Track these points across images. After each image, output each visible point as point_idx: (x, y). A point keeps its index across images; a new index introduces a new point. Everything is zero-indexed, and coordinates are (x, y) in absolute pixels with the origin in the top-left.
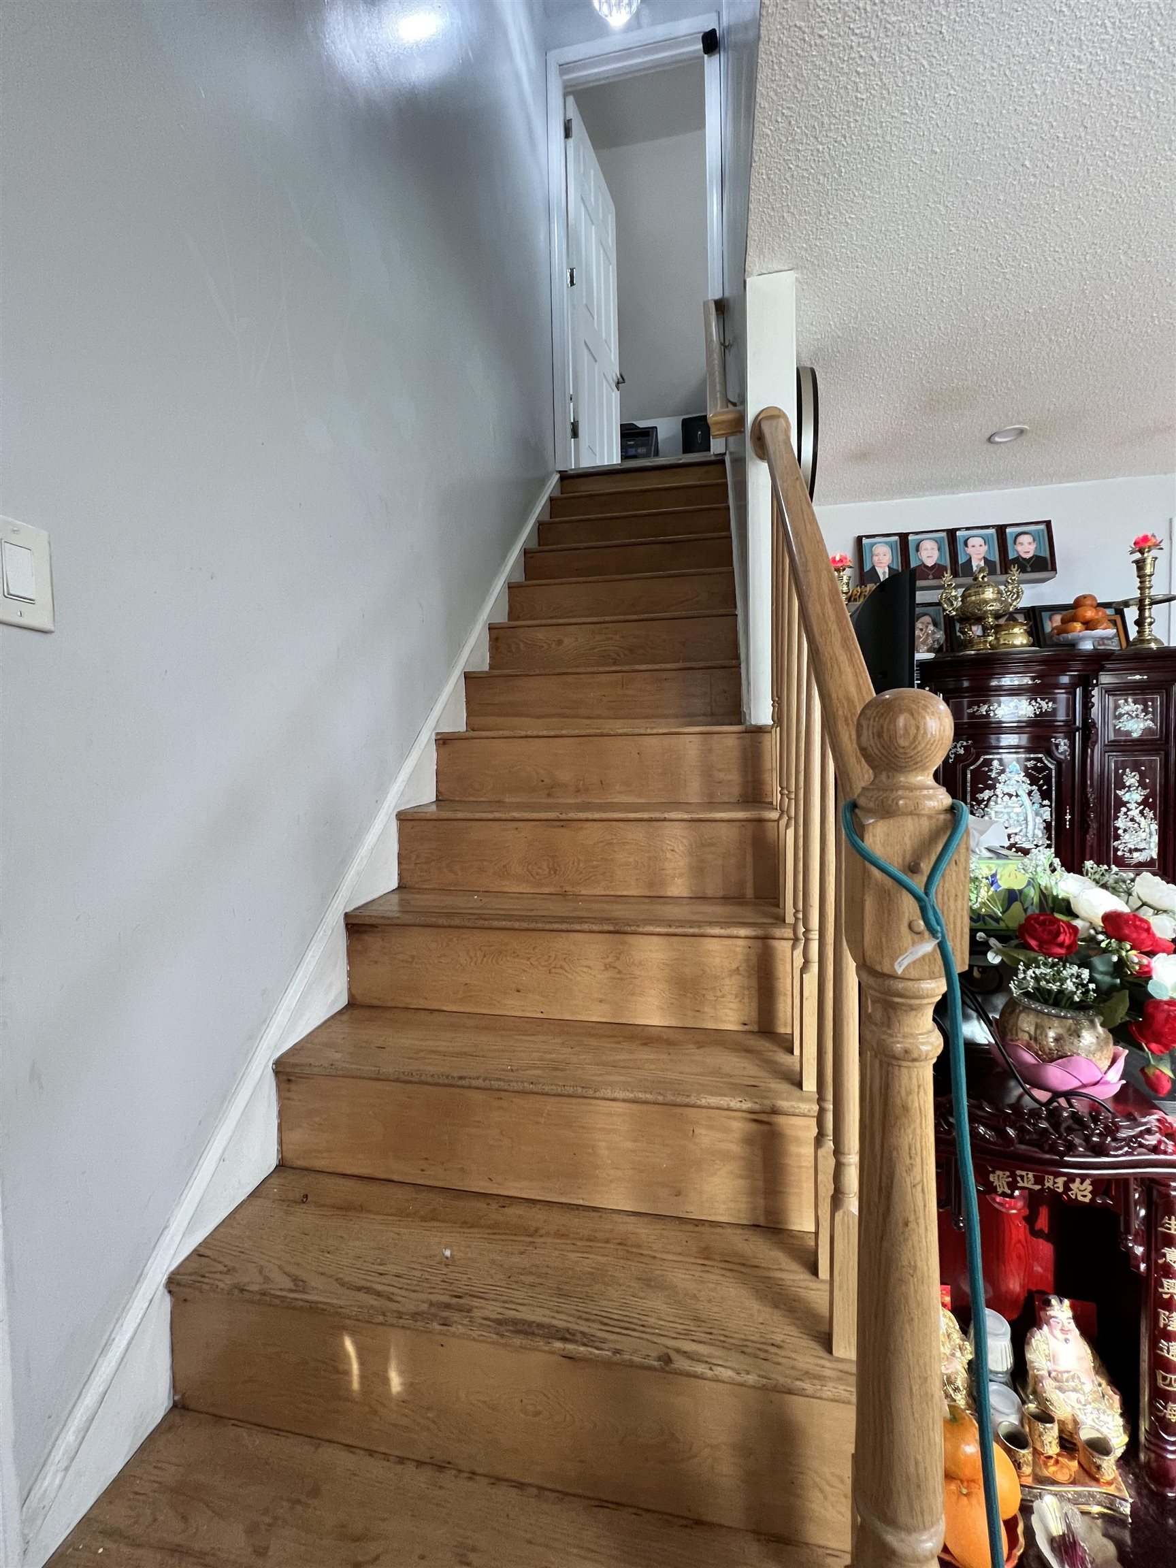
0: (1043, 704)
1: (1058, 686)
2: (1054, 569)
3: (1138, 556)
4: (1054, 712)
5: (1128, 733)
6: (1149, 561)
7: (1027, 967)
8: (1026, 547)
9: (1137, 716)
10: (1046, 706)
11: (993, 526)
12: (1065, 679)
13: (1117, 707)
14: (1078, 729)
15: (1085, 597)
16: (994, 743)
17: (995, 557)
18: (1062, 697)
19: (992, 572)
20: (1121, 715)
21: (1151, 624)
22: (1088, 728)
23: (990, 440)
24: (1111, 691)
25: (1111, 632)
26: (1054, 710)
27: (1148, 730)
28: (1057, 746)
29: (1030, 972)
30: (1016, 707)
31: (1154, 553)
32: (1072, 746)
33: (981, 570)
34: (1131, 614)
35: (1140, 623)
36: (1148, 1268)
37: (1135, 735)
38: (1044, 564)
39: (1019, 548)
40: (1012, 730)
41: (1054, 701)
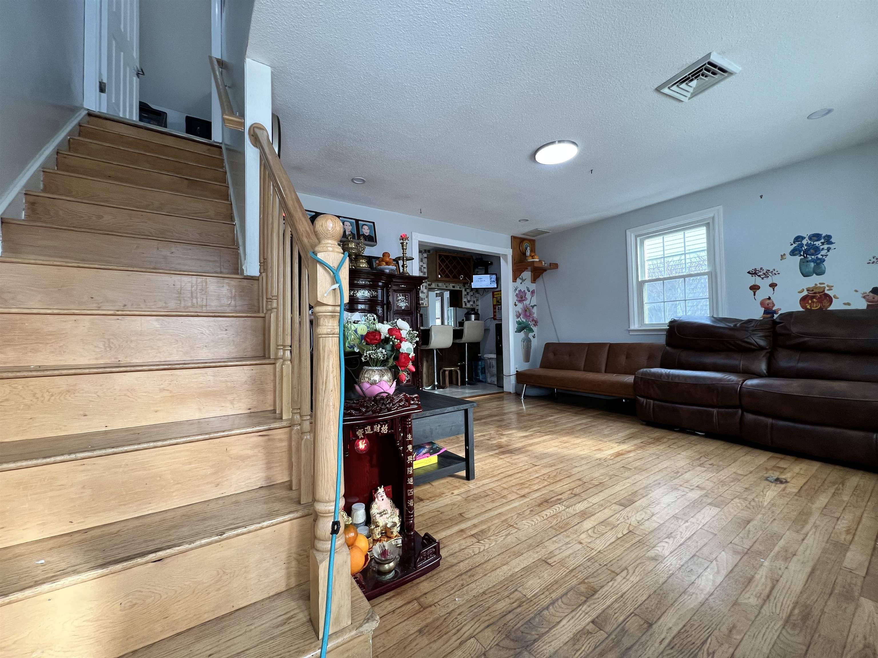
0: (373, 292)
1: (379, 286)
2: (376, 242)
3: (402, 241)
4: (377, 296)
5: (401, 307)
6: (405, 244)
7: (366, 351)
8: (366, 230)
9: (403, 301)
10: (374, 293)
11: (354, 219)
12: (380, 284)
13: (397, 297)
14: (385, 304)
15: (386, 253)
16: (356, 308)
17: (355, 232)
18: (380, 291)
19: (354, 238)
20: (398, 300)
21: (406, 267)
22: (388, 303)
23: (352, 180)
24: (395, 291)
25: (394, 268)
26: (377, 295)
27: (406, 306)
28: (378, 310)
29: (368, 352)
30: (364, 293)
31: (407, 241)
32: (383, 311)
33: (349, 235)
34: (401, 263)
35: (403, 266)
36: (404, 455)
37: (403, 308)
38: (372, 239)
39: (364, 230)
40: (361, 303)
41: (377, 293)
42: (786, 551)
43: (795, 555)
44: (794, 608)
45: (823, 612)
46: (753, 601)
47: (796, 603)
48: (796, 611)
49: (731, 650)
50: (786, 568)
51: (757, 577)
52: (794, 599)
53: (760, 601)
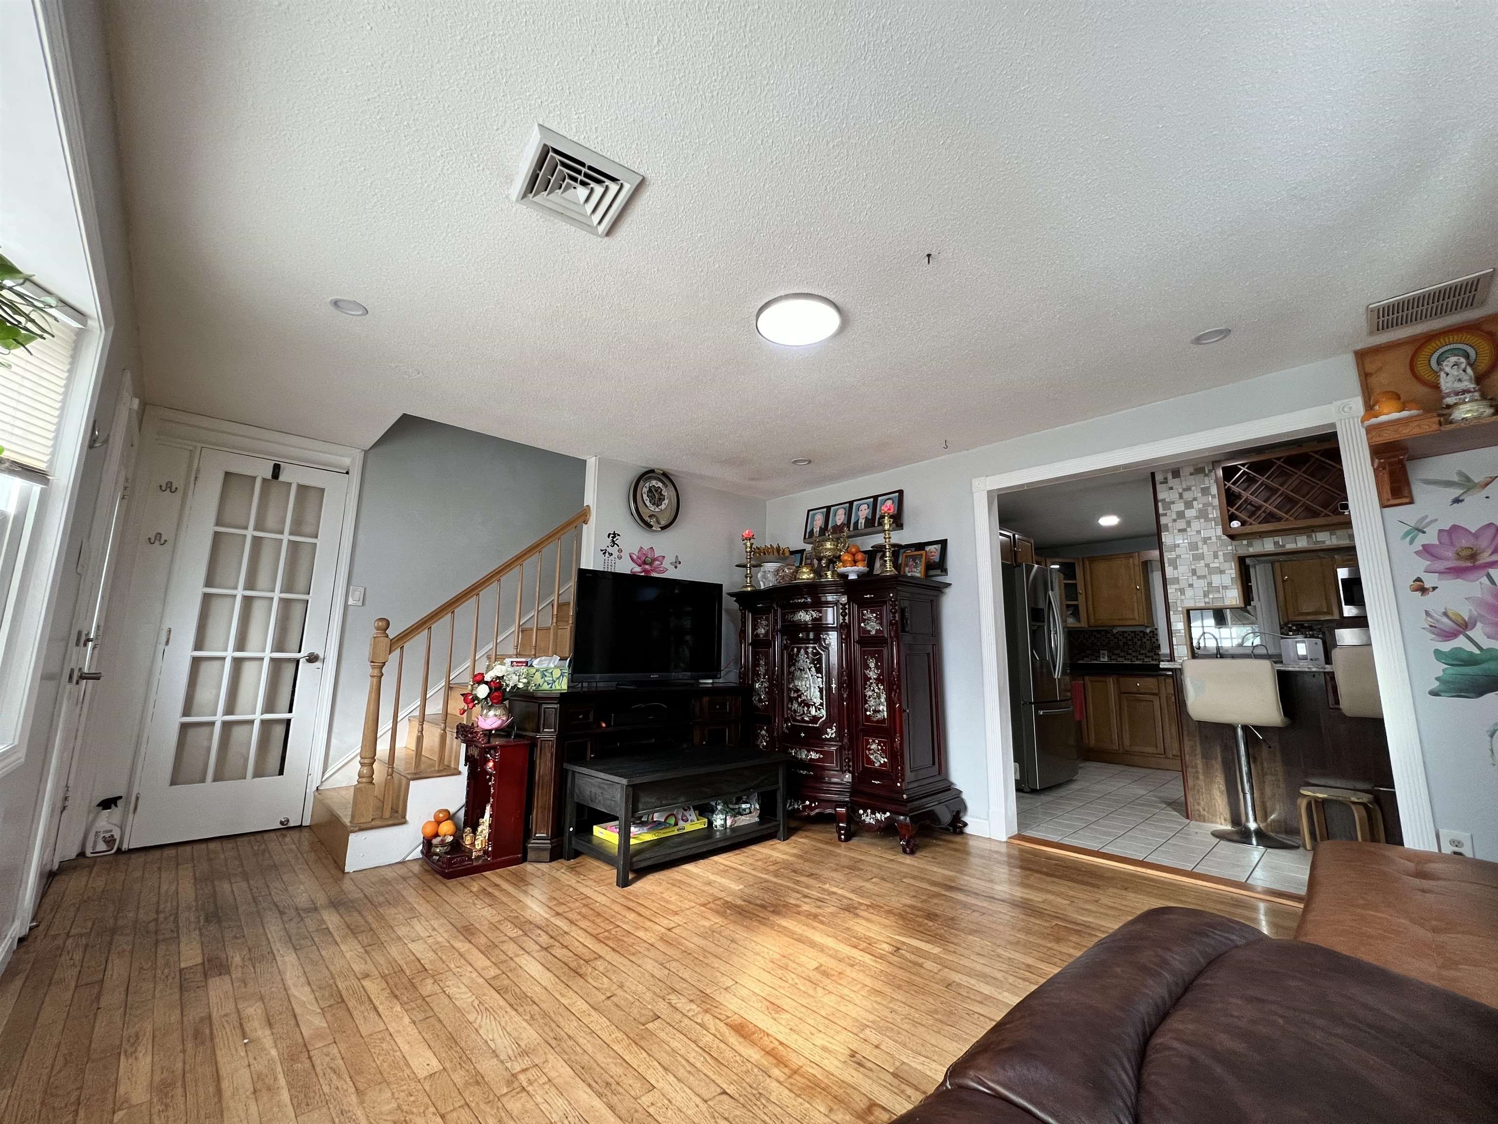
0: (814, 613)
9: (873, 621)
10: (816, 615)
18: (828, 610)
20: (865, 620)
22: (843, 627)
26: (821, 617)
27: (878, 630)
28: (824, 640)
37: (872, 633)
41: (821, 612)
42: (269, 1089)
43: (255, 1092)
44: (211, 1033)
45: (184, 1051)
46: (251, 1011)
47: (212, 1039)
48: (207, 1031)
49: (234, 976)
50: (249, 1066)
51: (268, 1032)
52: (217, 1040)
53: (243, 1016)
